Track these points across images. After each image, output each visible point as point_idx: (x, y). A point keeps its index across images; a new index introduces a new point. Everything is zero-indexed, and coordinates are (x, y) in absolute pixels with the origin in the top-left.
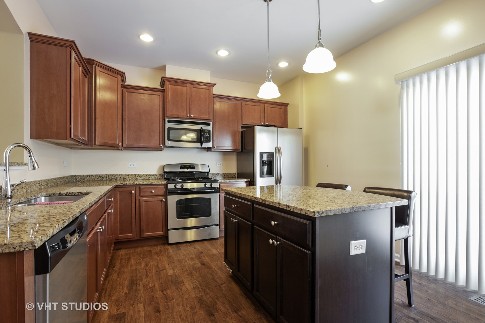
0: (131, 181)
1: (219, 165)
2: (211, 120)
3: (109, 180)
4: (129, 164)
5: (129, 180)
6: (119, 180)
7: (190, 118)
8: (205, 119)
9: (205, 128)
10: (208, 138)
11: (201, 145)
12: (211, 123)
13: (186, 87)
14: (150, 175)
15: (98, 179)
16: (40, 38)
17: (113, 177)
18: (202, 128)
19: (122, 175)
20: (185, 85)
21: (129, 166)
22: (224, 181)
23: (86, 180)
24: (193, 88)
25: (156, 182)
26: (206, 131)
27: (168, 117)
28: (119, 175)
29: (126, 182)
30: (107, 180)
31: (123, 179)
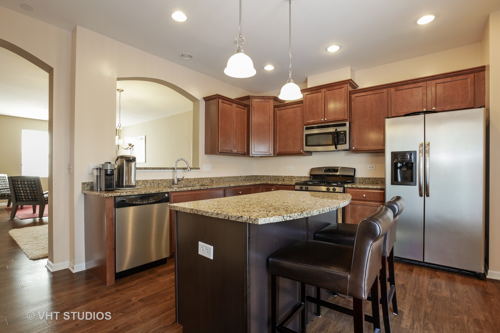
0: (288, 181)
1: (371, 168)
2: (346, 120)
3: (274, 180)
4: (287, 167)
5: (287, 180)
6: (281, 180)
7: (325, 122)
8: (340, 120)
9: (340, 129)
10: (343, 140)
11: (336, 148)
12: (348, 123)
13: (321, 92)
14: (301, 177)
15: (268, 179)
16: (210, 97)
17: (277, 178)
18: (336, 130)
19: (282, 177)
20: (319, 91)
21: (288, 169)
22: (351, 187)
23: (262, 179)
24: (328, 91)
25: (288, 183)
26: (342, 132)
27: (305, 125)
28: (281, 176)
29: (285, 182)
30: (273, 180)
31: (283, 179)
